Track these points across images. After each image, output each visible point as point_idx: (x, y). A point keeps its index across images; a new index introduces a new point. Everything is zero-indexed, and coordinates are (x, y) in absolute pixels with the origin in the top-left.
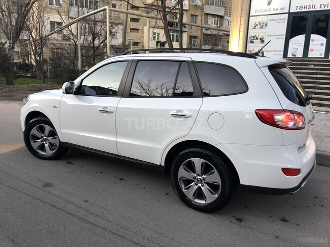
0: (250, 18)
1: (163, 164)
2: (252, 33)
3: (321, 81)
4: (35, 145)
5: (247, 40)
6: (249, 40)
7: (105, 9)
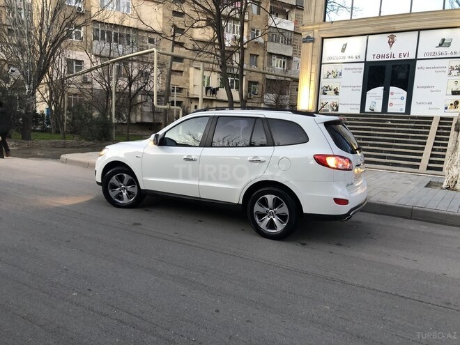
0: (323, 66)
1: (241, 203)
2: (324, 83)
3: (398, 139)
4: (113, 194)
5: (320, 91)
6: (321, 91)
7: (153, 52)
